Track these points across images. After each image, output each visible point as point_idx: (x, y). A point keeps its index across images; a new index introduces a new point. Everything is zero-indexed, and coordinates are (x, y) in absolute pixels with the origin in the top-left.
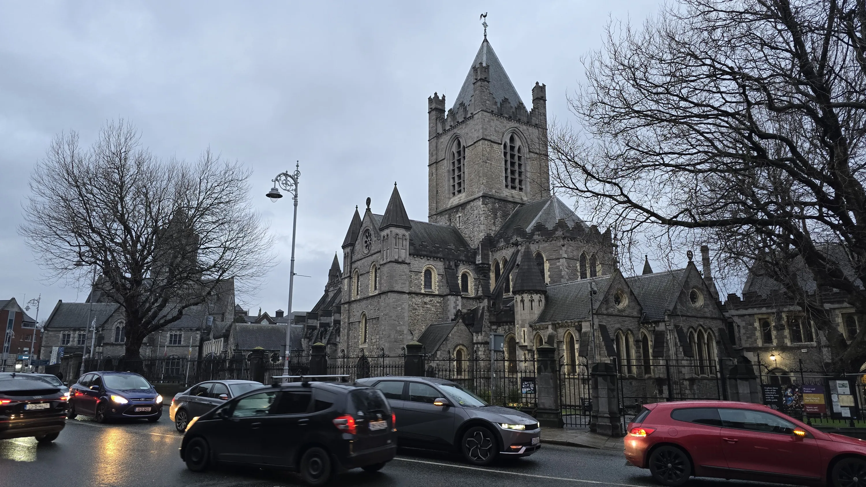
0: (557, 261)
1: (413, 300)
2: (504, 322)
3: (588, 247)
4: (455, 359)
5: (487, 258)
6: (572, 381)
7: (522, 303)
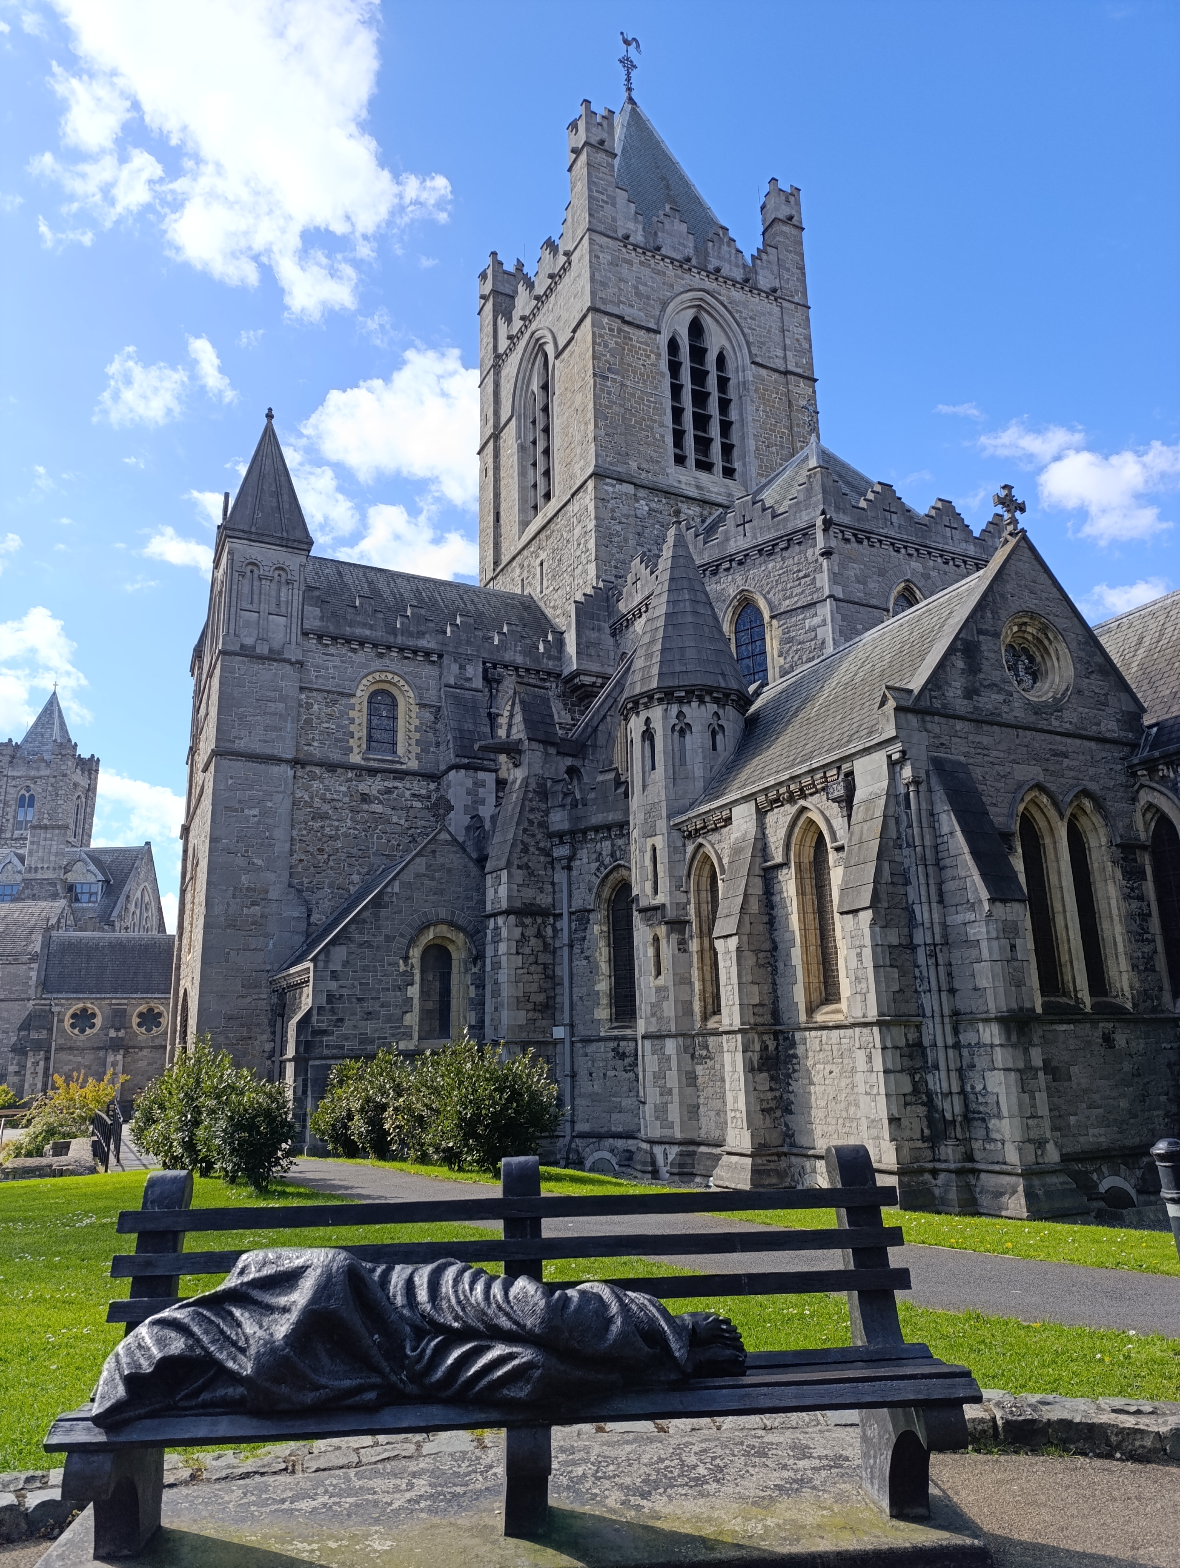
0: (807, 612)
2: (597, 829)
3: (921, 570)
4: (412, 975)
5: (599, 656)
6: (824, 1038)
7: (647, 743)
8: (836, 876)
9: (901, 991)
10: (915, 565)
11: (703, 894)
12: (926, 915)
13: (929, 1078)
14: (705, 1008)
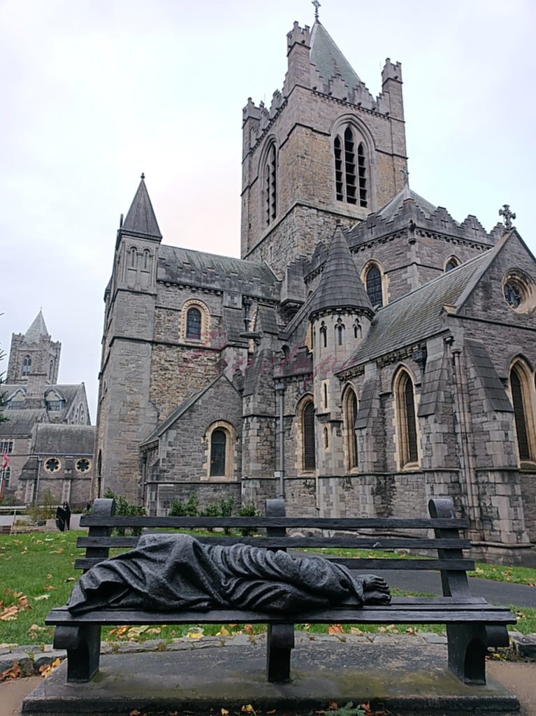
0: (403, 270)
1: (162, 353)
2: (297, 376)
3: (460, 251)
4: (207, 445)
5: (298, 293)
6: (409, 479)
7: (323, 334)
8: (417, 399)
9: (449, 455)
10: (457, 248)
11: (349, 408)
12: (462, 418)
13: (463, 499)
14: (350, 463)
